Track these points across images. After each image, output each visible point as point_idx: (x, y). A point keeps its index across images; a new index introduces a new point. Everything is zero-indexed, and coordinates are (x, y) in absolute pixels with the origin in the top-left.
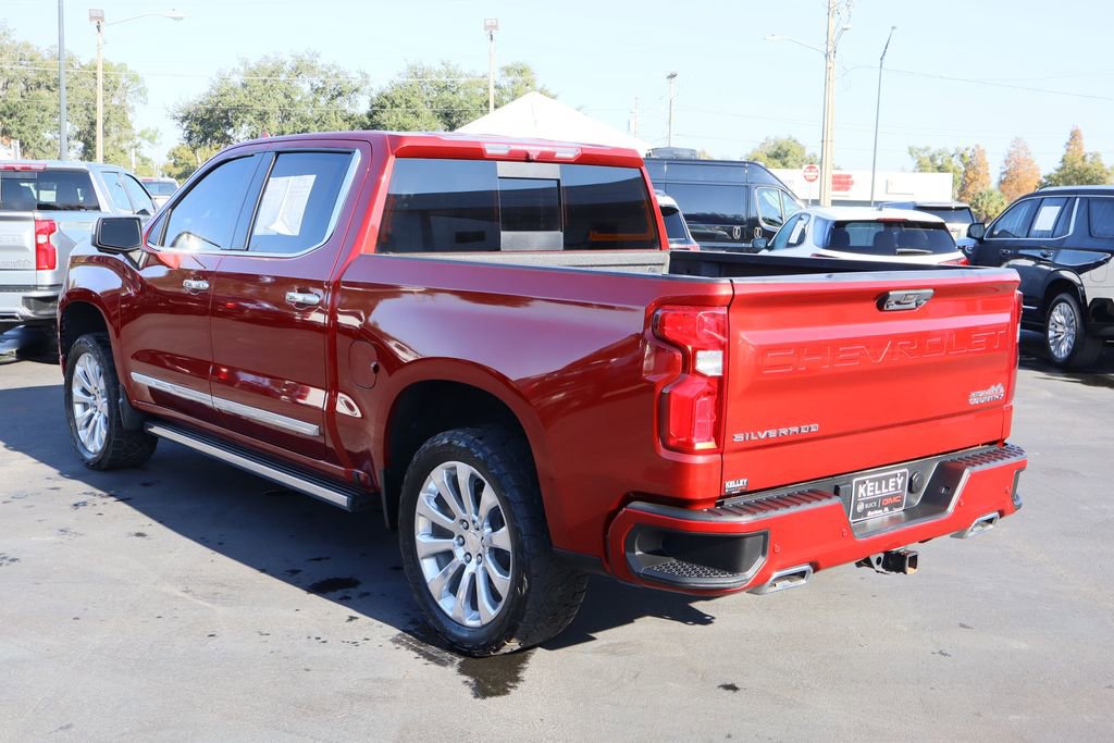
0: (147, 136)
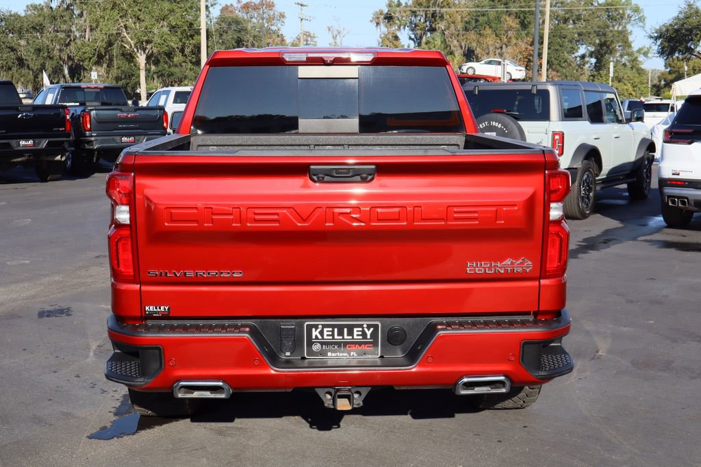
0: (643, 51)
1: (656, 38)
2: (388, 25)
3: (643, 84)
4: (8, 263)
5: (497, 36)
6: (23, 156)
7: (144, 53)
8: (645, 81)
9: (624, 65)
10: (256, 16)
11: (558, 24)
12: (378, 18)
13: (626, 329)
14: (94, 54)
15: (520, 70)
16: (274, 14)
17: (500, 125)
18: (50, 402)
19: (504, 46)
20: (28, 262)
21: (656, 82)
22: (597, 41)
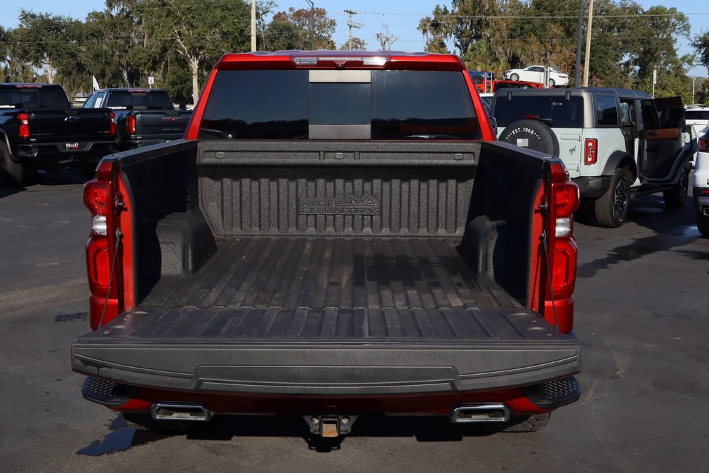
0: (687, 59)
1: (700, 47)
2: (435, 32)
3: (687, 91)
4: (38, 265)
5: (541, 43)
6: (69, 158)
7: (197, 59)
8: (689, 89)
9: (669, 72)
10: (307, 23)
11: (603, 32)
12: (425, 25)
13: (650, 345)
14: (149, 60)
15: (563, 77)
16: (325, 22)
17: (532, 131)
18: (48, 412)
19: (548, 53)
20: (57, 264)
21: (700, 89)
22: (642, 49)
